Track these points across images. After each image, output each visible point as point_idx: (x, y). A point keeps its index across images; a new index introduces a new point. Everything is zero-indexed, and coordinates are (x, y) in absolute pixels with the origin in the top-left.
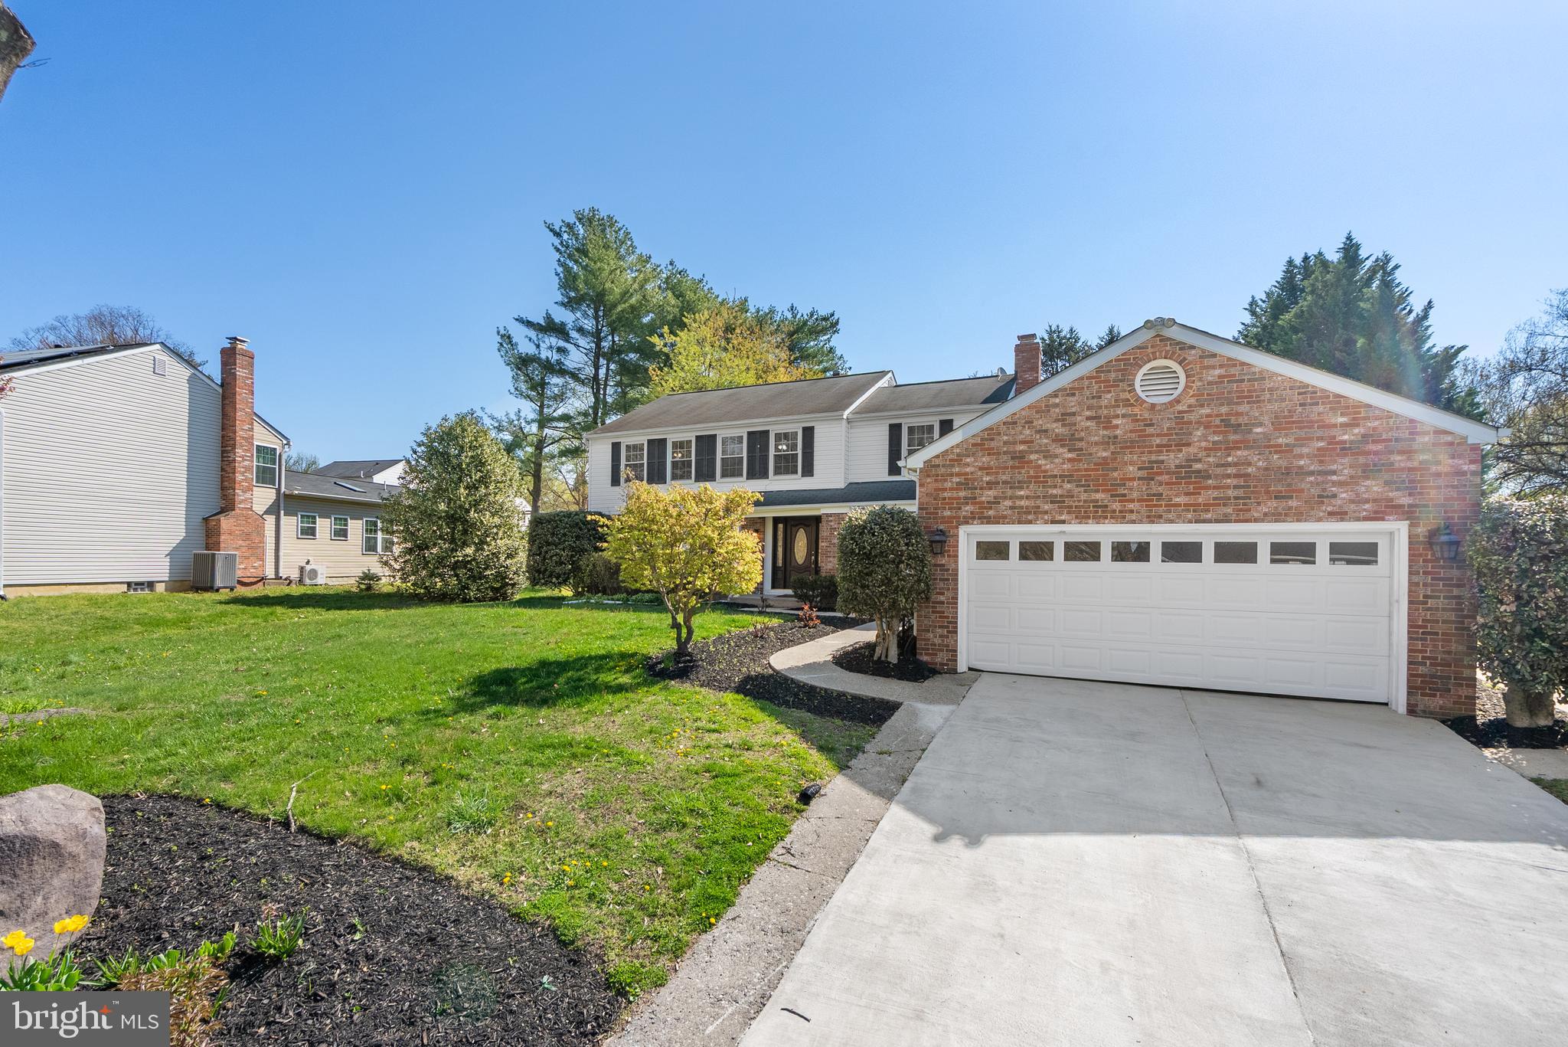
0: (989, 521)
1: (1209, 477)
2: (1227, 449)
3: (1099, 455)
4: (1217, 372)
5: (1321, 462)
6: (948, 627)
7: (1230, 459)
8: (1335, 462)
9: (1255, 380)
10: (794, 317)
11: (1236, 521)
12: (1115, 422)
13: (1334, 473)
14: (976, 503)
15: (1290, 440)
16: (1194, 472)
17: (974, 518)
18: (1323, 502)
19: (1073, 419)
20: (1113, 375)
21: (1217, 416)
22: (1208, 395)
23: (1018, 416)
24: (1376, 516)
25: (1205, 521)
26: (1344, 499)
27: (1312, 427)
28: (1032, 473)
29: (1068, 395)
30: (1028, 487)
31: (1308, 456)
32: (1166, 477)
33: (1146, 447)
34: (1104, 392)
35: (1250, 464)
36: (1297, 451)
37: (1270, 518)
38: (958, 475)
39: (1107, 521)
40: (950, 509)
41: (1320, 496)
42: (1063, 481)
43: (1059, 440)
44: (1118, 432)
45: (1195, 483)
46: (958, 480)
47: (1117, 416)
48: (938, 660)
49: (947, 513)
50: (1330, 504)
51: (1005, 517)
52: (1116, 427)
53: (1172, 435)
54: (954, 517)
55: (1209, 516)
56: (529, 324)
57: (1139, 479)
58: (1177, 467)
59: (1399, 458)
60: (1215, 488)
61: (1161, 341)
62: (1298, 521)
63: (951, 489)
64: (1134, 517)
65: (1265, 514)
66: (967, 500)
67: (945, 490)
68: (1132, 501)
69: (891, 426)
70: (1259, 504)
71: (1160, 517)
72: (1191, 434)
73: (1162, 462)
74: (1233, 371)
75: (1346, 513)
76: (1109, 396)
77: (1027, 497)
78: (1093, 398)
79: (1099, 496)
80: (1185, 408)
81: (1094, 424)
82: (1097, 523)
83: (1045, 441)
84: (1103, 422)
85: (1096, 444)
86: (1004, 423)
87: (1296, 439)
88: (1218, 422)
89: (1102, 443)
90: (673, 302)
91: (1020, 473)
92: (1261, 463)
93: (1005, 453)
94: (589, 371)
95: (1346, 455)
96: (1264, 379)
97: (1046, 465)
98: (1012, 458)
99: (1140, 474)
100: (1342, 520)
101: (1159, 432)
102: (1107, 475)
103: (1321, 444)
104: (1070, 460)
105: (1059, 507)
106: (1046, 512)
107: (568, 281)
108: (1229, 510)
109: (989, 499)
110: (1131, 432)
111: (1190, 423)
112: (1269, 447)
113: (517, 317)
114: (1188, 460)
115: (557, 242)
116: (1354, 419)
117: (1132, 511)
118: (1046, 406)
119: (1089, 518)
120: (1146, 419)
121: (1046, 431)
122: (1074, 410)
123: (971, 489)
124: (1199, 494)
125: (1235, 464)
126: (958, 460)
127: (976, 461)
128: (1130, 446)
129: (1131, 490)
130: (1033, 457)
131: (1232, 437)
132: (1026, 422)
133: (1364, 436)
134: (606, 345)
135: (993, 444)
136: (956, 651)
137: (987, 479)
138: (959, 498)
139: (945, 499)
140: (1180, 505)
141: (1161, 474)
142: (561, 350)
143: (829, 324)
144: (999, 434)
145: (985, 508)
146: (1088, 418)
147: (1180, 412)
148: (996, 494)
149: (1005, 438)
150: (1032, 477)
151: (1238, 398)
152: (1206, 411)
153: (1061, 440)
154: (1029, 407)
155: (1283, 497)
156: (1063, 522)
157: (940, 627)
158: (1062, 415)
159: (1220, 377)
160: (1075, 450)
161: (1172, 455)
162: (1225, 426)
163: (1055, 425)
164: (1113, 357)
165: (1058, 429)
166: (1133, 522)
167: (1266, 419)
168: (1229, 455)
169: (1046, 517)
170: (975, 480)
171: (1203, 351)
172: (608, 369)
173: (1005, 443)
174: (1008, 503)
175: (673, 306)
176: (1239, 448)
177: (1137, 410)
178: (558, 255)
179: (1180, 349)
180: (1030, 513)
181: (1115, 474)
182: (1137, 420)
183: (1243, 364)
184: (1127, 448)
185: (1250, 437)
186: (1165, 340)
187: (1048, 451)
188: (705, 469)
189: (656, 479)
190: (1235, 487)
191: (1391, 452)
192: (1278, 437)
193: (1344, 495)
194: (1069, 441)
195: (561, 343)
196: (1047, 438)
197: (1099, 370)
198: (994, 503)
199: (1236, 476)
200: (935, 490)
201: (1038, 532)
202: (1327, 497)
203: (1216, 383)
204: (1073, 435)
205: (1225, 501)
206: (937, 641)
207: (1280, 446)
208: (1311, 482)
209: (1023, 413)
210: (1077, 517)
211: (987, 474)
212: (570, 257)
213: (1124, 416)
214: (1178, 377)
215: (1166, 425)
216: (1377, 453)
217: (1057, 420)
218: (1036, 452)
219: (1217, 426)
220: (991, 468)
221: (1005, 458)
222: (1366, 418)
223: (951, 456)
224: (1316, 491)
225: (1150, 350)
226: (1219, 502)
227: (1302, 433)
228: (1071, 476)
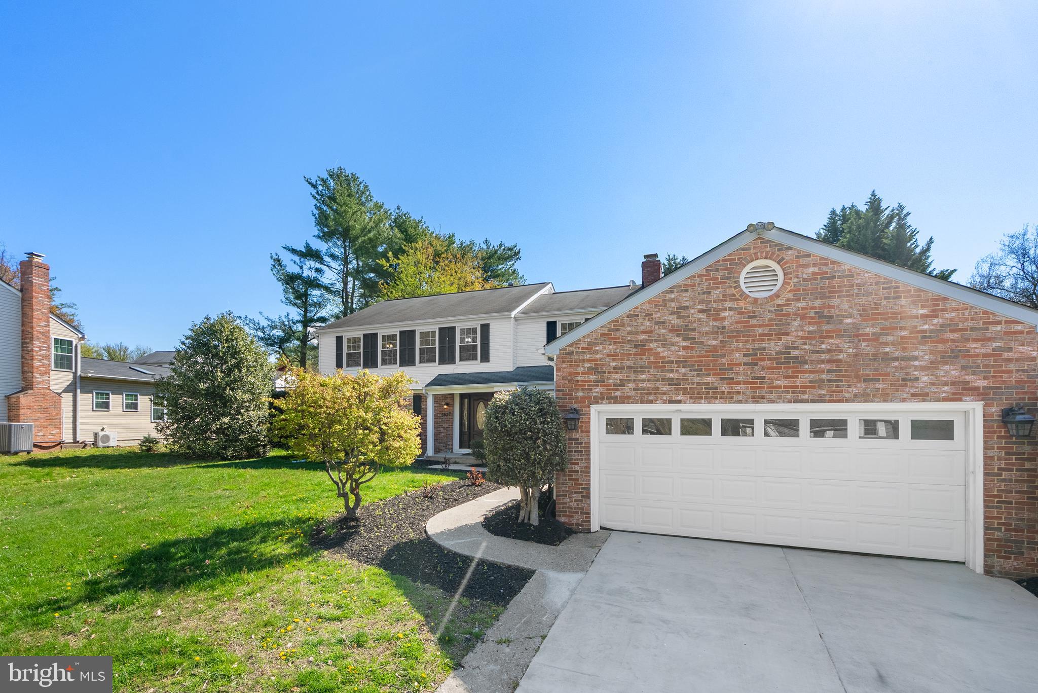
0: (615, 400)
1: (805, 363)
2: (820, 337)
3: (710, 343)
4: (811, 270)
5: (904, 349)
6: (582, 493)
7: (823, 346)
8: (916, 349)
9: (846, 276)
10: (488, 248)
11: (830, 401)
12: (723, 314)
13: (916, 359)
14: (604, 386)
15: (877, 330)
16: (792, 358)
17: (603, 398)
18: (906, 385)
19: (687, 311)
20: (721, 273)
21: (812, 308)
22: (803, 290)
23: (639, 309)
24: (955, 397)
25: (802, 401)
26: (925, 382)
27: (895, 318)
28: (652, 359)
29: (682, 291)
30: (648, 372)
31: (893, 343)
32: (768, 362)
33: (750, 336)
34: (713, 288)
35: (841, 351)
36: (883, 339)
37: (859, 399)
38: (589, 361)
39: (717, 401)
40: (583, 390)
41: (903, 379)
42: (679, 366)
43: (674, 330)
44: (726, 323)
45: (793, 367)
46: (589, 365)
47: (725, 309)
48: (574, 521)
49: (580, 394)
50: (912, 387)
51: (629, 397)
52: (724, 318)
53: (772, 325)
54: (586, 398)
55: (806, 397)
56: (294, 251)
57: (745, 364)
58: (777, 353)
59: (974, 345)
60: (811, 372)
61: (762, 243)
62: (885, 401)
63: (583, 373)
64: (740, 397)
65: (855, 395)
66: (597, 383)
67: (578, 374)
68: (739, 383)
69: (548, 323)
70: (849, 386)
71: (763, 397)
72: (789, 324)
73: (764, 349)
74: (825, 269)
75: (927, 394)
76: (717, 292)
77: (649, 380)
78: (704, 293)
79: (710, 379)
80: (783, 302)
81: (705, 316)
82: (709, 403)
83: (663, 331)
84: (713, 315)
85: (707, 333)
86: (628, 316)
87: (882, 329)
88: (812, 314)
89: (712, 333)
90: (399, 235)
91: (641, 359)
92: (851, 350)
93: (629, 342)
94: (340, 286)
95: (926, 343)
96: (852, 276)
97: (664, 352)
98: (635, 346)
99: (746, 359)
100: (924, 400)
101: (761, 322)
102: (717, 361)
103: (904, 333)
104: (684, 348)
105: (676, 389)
106: (664, 394)
107: (322, 220)
108: (824, 392)
109: (615, 382)
110: (737, 323)
111: (788, 315)
112: (857, 336)
113: (284, 246)
114: (786, 348)
115: (314, 192)
116: (934, 311)
117: (739, 393)
118: (663, 301)
119: (701, 398)
120: (749, 312)
121: (664, 322)
122: (687, 304)
123: (601, 373)
124: (797, 377)
125: (829, 351)
126: (589, 348)
127: (604, 349)
128: (736, 335)
129: (737, 373)
130: (653, 345)
131: (825, 327)
132: (647, 315)
133: (942, 326)
134: (352, 267)
135: (618, 334)
136: (589, 513)
137: (613, 364)
138: (591, 381)
139: (578, 382)
140: (780, 387)
141: (764, 359)
142: (318, 270)
143: (512, 254)
144: (624, 325)
145: (612, 389)
146: (700, 311)
147: (779, 305)
148: (621, 377)
149: (629, 329)
150: (652, 362)
152: (801, 304)
153: (677, 330)
154: (649, 302)
155: (872, 380)
156: (679, 402)
157: (576, 492)
158: (677, 308)
159: (813, 274)
160: (689, 339)
161: (773, 343)
162: (819, 318)
163: (671, 317)
164: (720, 259)
165: (674, 320)
166: (740, 402)
168: (823, 343)
169: (665, 398)
170: (603, 365)
171: (799, 252)
172: (354, 285)
173: (629, 333)
174: (632, 385)
175: (399, 239)
176: (832, 337)
177: (742, 304)
178: (315, 202)
179: (779, 250)
180: (650, 394)
181: (724, 360)
182: (742, 313)
183: (833, 263)
184: (733, 337)
185: (841, 327)
186: (765, 242)
187: (666, 340)
188: (407, 357)
189: (370, 364)
190: (829, 371)
191: (967, 340)
192: (866, 327)
193: (925, 379)
194: (684, 331)
195: (318, 266)
196: (665, 328)
197: (709, 269)
198: (620, 385)
199: (829, 361)
200: (570, 374)
201: (658, 410)
202: (910, 380)
203: (811, 280)
204: (687, 326)
205: (820, 384)
206: (574, 504)
207: (868, 335)
208: (896, 367)
209: (644, 307)
210: (691, 398)
211: (614, 360)
212: (324, 202)
213: (730, 309)
214: (777, 275)
215: (768, 317)
216: (954, 341)
217: (673, 313)
218: (656, 341)
219: (812, 318)
220: (617, 355)
221: (629, 346)
222: (944, 310)
223: (583, 345)
224: (899, 375)
225: (752, 251)
226: (814, 384)
227: (887, 324)
228: (686, 361)
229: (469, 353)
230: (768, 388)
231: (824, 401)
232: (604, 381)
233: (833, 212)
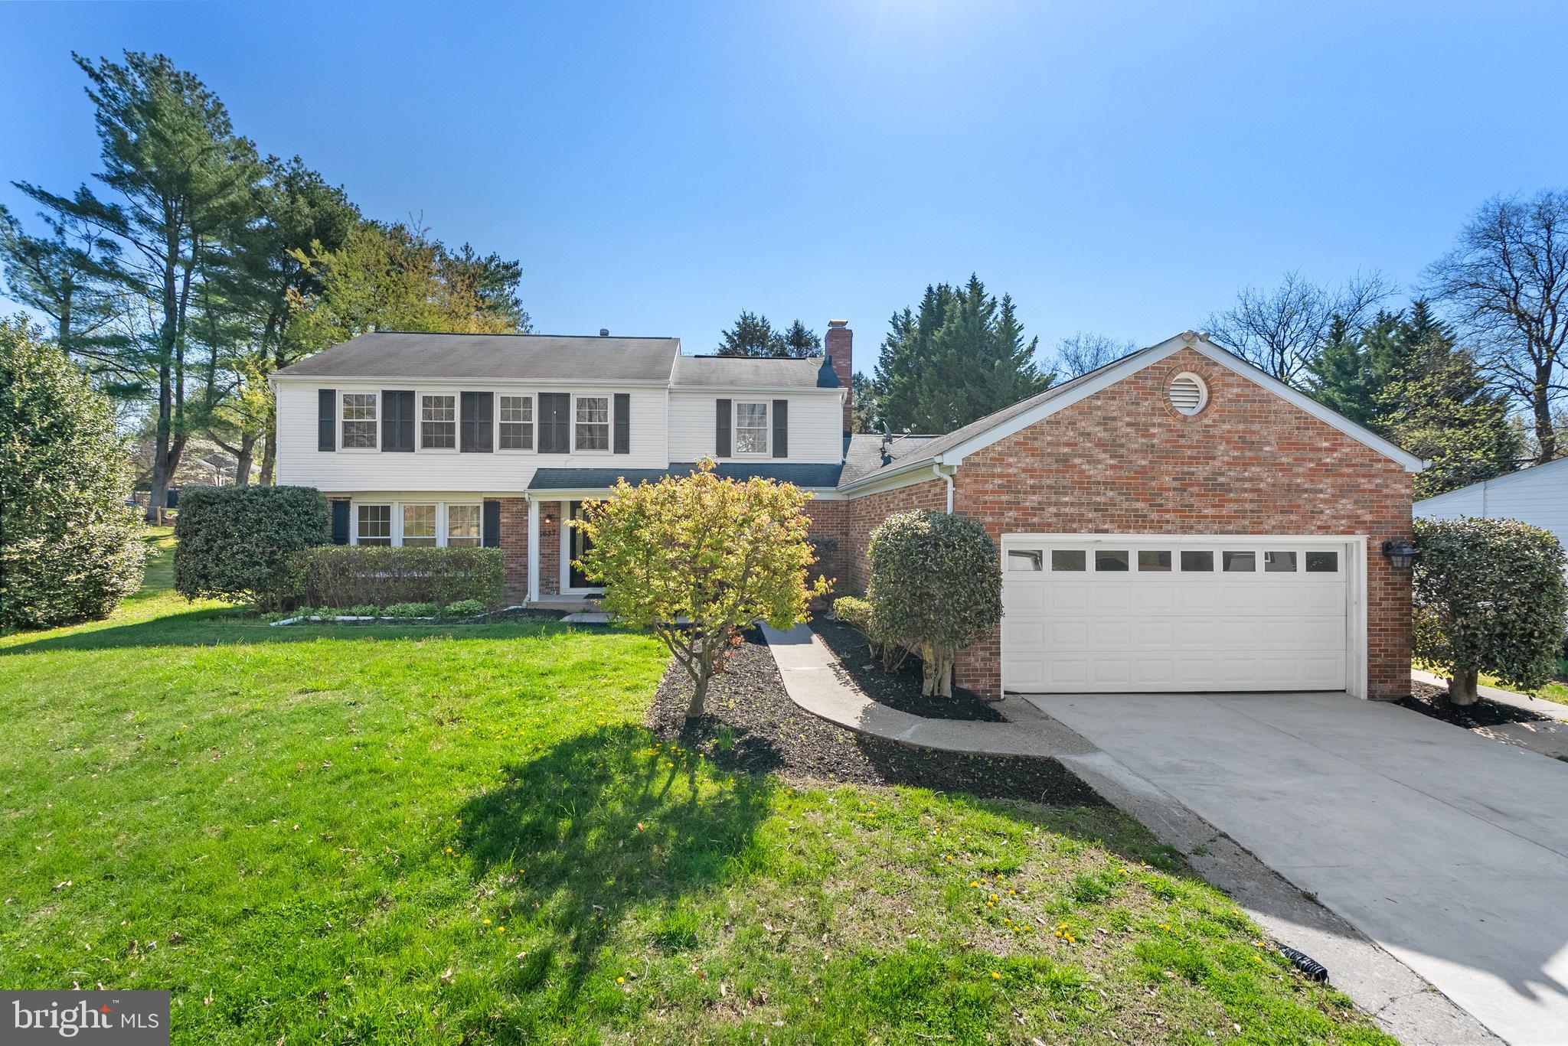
0: (1033, 528)
1: (1230, 491)
2: (1244, 464)
3: (1139, 463)
4: (1236, 390)
5: (1312, 481)
6: (991, 649)
8: (1321, 482)
9: (1264, 401)
10: (468, 258)
11: (1252, 533)
12: (1152, 430)
13: (1321, 491)
14: (1019, 509)
15: (1290, 460)
16: (1219, 485)
17: (1017, 525)
18: (1313, 517)
19: (1114, 423)
20: (1149, 383)
21: (1237, 432)
22: (1229, 411)
23: (1061, 415)
24: (1349, 531)
26: (1328, 514)
27: (1304, 449)
28: (1076, 478)
29: (1109, 398)
30: (1072, 493)
31: (1304, 475)
32: (1197, 488)
33: (1179, 458)
34: (1142, 399)
35: (1261, 480)
36: (1296, 470)
37: (1276, 531)
38: (1000, 476)
40: (992, 514)
41: (1311, 512)
42: (1106, 489)
43: (1101, 444)
44: (1155, 441)
45: (1220, 495)
46: (1000, 482)
47: (1154, 425)
48: (980, 687)
49: (989, 519)
50: (1319, 519)
51: (1049, 525)
52: (1153, 435)
53: (1200, 447)
54: (997, 524)
55: (1231, 528)
56: (46, 197)
57: (1175, 489)
58: (1206, 479)
59: (1363, 481)
60: (1236, 501)
61: (1190, 354)
62: (1297, 533)
63: (993, 492)
64: (1169, 527)
65: (1273, 527)
66: (1011, 505)
67: (986, 492)
68: (1168, 511)
69: (719, 401)
70: (1269, 517)
71: (1192, 528)
72: (1215, 448)
73: (1193, 473)
75: (1329, 527)
76: (1146, 403)
77: (1072, 504)
78: (1132, 403)
79: (1139, 505)
80: (1209, 422)
81: (1133, 431)
82: (1122, 532)
83: (1089, 445)
84: (1141, 430)
85: (1136, 451)
86: (1048, 422)
88: (1236, 439)
89: (1142, 451)
90: (307, 210)
91: (1064, 477)
92: (1269, 480)
93: (1049, 455)
94: (157, 282)
95: (1329, 476)
96: (1270, 401)
97: (1089, 470)
98: (1057, 461)
99: (1176, 484)
100: (1327, 533)
101: (1189, 443)
102: (1146, 484)
103: (1312, 465)
104: (1113, 467)
105: (1103, 516)
106: (1090, 521)
107: (120, 149)
108: (1247, 523)
109: (1032, 504)
110: (1166, 441)
111: (1214, 437)
112: (1275, 465)
113: (20, 183)
114: (1214, 473)
115: (94, 88)
116: (1334, 444)
117: (1168, 522)
118: (1089, 408)
119: (1130, 527)
120: (1178, 430)
121: (1089, 434)
122: (1115, 414)
123: (1015, 492)
124: (1223, 506)
125: (1251, 480)
126: (1000, 459)
127: (1018, 462)
128: (1165, 456)
129: (1167, 500)
130: (1077, 461)
131: (1248, 454)
132: (1069, 424)
133: (1340, 460)
134: (186, 250)
135: (1037, 444)
136: (999, 675)
137: (1031, 482)
138: (1002, 503)
139: (986, 503)
140: (1207, 517)
141: (1192, 485)
142: (103, 244)
143: (511, 273)
144: (1043, 433)
145: (1029, 514)
146: (1128, 425)
147: (1205, 426)
148: (1040, 499)
149: (1049, 438)
150: (1076, 482)
151: (1252, 417)
152: (1227, 427)
153: (1103, 445)
154: (1072, 407)
155: (1287, 512)
156: (1106, 531)
157: (982, 649)
158: (1104, 418)
159: (1238, 395)
160: (1116, 456)
161: (1201, 467)
162: (1243, 442)
163: (1097, 429)
164: (1149, 364)
165: (1100, 433)
166: (1169, 532)
167: (1272, 438)
168: (1246, 471)
169: (1089, 526)
170: (1018, 483)
171: (1225, 369)
172: (187, 283)
173: (1049, 444)
174: (1053, 510)
175: (307, 216)
176: (1253, 465)
178: (95, 108)
179: (1207, 364)
180: (1074, 521)
181: (1153, 484)
182: (1172, 431)
183: (1255, 385)
184: (1163, 457)
185: (1261, 455)
186: (1195, 354)
187: (1091, 456)
188: (477, 437)
189: (398, 444)
190: (1252, 501)
191: (1358, 475)
192: (1281, 457)
193: (1328, 512)
194: (1111, 446)
195: (108, 235)
196: (1091, 442)
197: (1137, 375)
198: (1039, 509)
199: (1252, 490)
200: (975, 492)
201: (1070, 541)
202: (1317, 513)
203: (1235, 401)
204: (1114, 441)
206: (979, 665)
207: (1283, 464)
208: (1306, 499)
209: (1067, 413)
210: (1119, 527)
211: (1031, 477)
213: (1160, 425)
214: (1201, 391)
215: (1196, 437)
216: (1349, 475)
217: (1099, 424)
218: (1080, 456)
219: (1236, 442)
220: (1035, 471)
221: (1049, 460)
222: (1341, 445)
223: (992, 455)
224: (1309, 507)
225: (1181, 362)
226: (1240, 514)
227: (1298, 454)
228: (1114, 483)
229: (592, 440)
230: (1197, 517)
231: (1246, 533)
232: (1019, 503)
233: (930, 289)
